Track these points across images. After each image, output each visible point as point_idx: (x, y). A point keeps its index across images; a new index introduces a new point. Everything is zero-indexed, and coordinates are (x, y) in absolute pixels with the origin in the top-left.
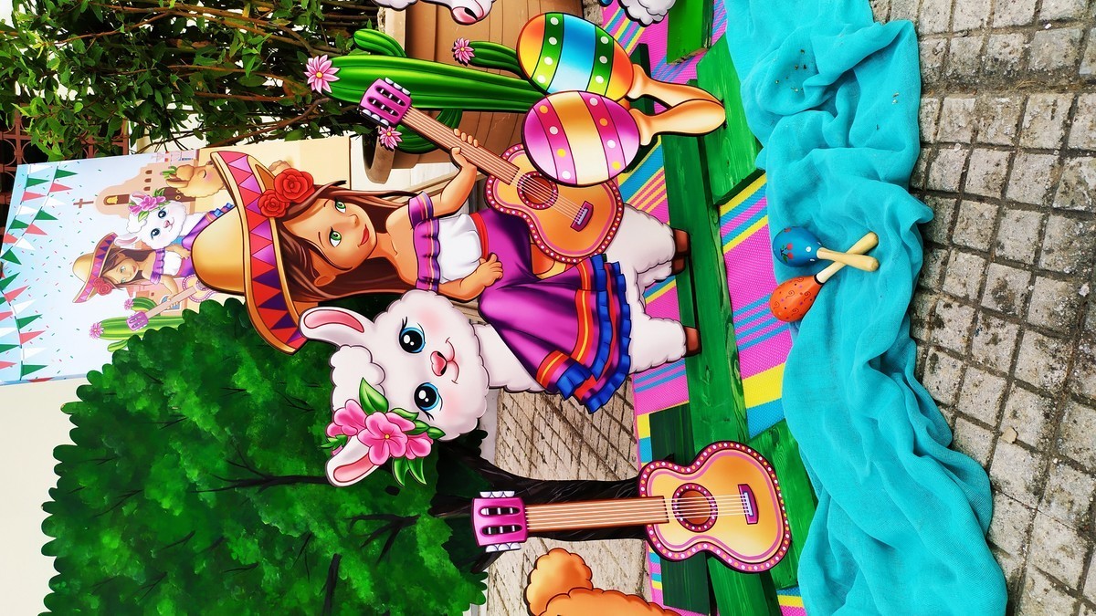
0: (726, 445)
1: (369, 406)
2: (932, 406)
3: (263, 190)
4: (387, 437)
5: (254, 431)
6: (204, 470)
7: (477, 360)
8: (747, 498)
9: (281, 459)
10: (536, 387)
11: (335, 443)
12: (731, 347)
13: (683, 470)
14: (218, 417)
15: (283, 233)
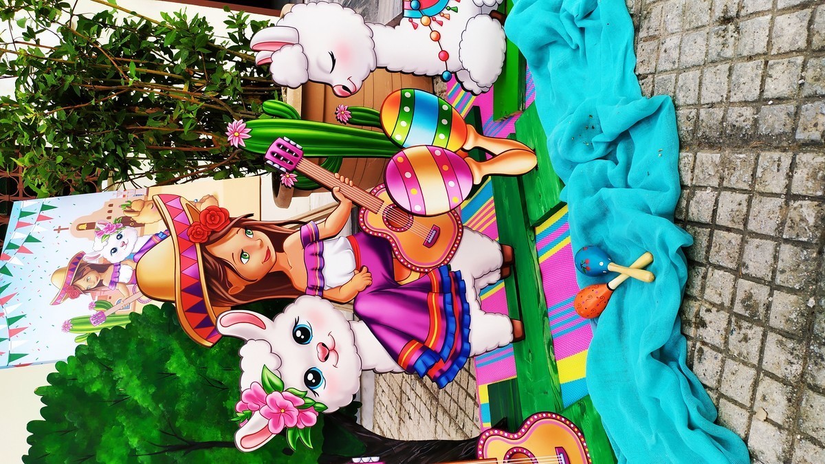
0: (544, 415)
1: (269, 387)
2: (701, 388)
3: (191, 222)
4: (283, 411)
5: (181, 406)
6: (142, 438)
7: (352, 349)
8: (562, 459)
9: (202, 428)
10: (397, 368)
11: (242, 417)
12: (547, 336)
13: (511, 436)
14: (154, 396)
15: (206, 255)
